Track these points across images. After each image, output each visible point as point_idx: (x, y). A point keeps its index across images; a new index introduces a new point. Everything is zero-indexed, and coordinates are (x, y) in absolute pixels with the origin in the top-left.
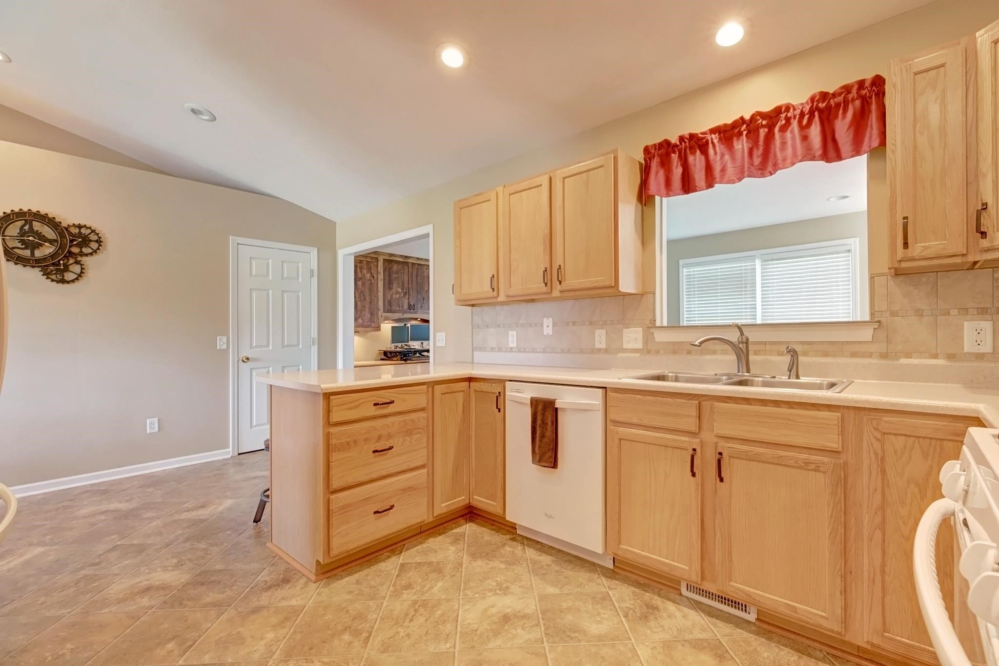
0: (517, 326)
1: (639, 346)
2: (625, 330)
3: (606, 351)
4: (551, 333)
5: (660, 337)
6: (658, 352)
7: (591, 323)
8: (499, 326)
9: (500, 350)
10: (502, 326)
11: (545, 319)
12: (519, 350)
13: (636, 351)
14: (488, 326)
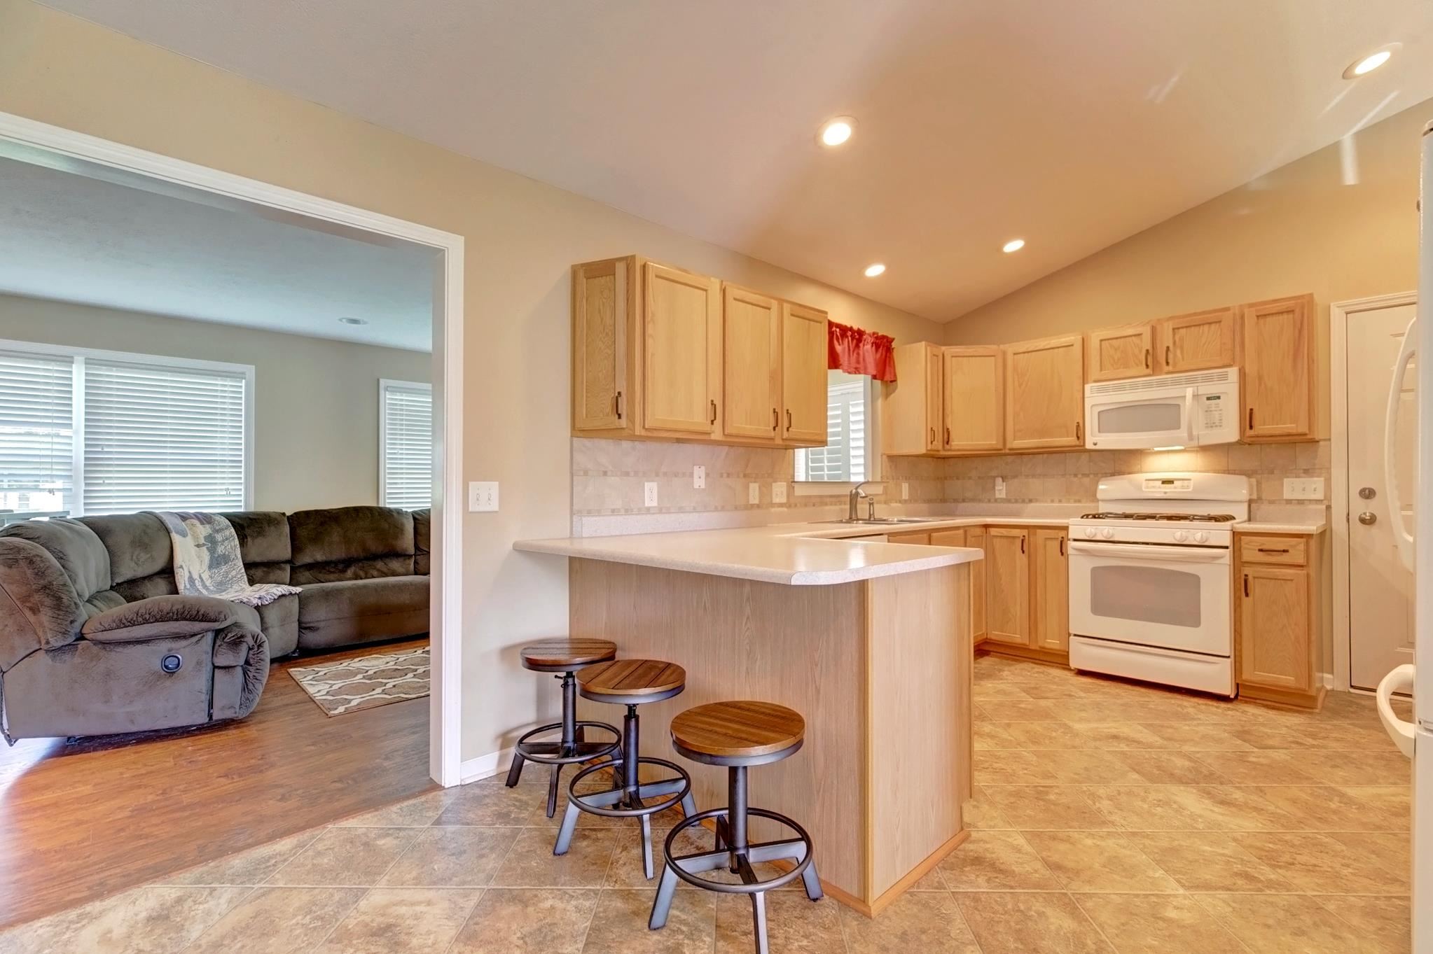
0: (657, 475)
1: (784, 500)
2: (774, 484)
3: (758, 506)
4: (703, 486)
5: (799, 491)
6: (796, 505)
7: (745, 476)
8: (627, 474)
9: (628, 511)
10: (632, 474)
11: (696, 468)
12: (661, 510)
13: (781, 505)
14: (605, 473)
